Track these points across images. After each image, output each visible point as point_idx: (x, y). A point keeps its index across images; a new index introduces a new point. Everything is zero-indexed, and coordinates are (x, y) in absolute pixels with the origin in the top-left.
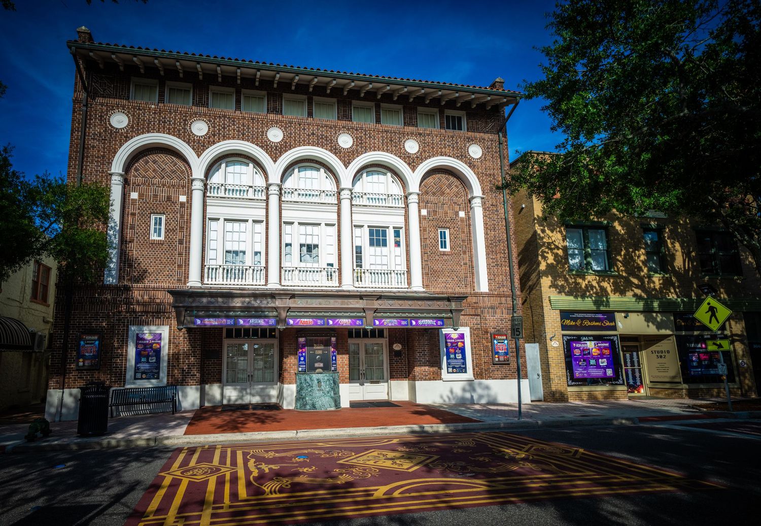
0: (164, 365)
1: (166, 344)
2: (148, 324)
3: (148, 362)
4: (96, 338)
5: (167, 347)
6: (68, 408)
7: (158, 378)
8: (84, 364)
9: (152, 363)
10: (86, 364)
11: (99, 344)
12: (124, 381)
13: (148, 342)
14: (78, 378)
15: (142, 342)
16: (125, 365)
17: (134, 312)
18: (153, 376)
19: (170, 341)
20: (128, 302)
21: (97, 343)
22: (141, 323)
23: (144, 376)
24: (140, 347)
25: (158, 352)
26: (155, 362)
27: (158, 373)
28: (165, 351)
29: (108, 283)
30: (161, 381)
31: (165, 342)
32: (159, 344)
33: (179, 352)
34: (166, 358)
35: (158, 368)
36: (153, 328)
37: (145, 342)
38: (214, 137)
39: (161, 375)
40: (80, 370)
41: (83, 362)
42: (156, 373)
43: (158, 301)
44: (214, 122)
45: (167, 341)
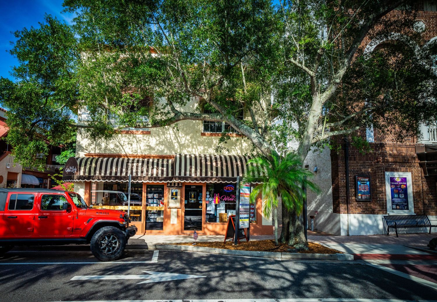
0: (411, 200)
1: (410, 185)
2: (397, 170)
3: (399, 197)
4: (367, 179)
5: (411, 187)
6: (354, 227)
7: (408, 209)
8: (362, 197)
9: (402, 198)
10: (363, 198)
11: (370, 184)
12: (386, 211)
13: (397, 183)
14: (358, 207)
15: (394, 183)
16: (386, 199)
17: (388, 161)
18: (404, 207)
19: (413, 183)
20: (384, 155)
21: (368, 183)
22: (393, 170)
23: (398, 207)
24: (393, 187)
25: (405, 191)
26: (404, 198)
27: (407, 205)
28: (410, 190)
29: (369, 142)
30: (410, 211)
31: (409, 183)
32: (406, 185)
33: (419, 191)
34: (412, 195)
35: (407, 202)
36: (401, 173)
37: (396, 183)
38: (430, 33)
39: (410, 206)
40: (358, 201)
41: (361, 196)
42: (406, 205)
43: (404, 154)
44: (429, 21)
45: (411, 183)
